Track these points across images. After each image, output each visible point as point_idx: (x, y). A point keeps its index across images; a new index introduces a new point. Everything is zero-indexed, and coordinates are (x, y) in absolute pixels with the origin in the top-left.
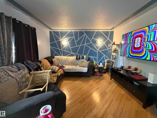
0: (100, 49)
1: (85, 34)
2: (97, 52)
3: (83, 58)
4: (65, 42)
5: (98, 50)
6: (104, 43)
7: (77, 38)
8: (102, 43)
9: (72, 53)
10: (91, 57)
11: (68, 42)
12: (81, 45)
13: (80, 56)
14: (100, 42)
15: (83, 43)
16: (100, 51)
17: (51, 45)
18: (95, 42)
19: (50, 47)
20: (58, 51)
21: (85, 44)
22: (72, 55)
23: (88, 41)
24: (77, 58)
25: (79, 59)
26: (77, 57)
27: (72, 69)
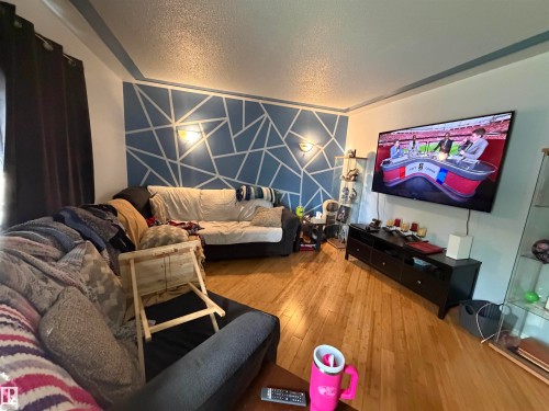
0: (310, 169)
1: (266, 115)
2: (301, 177)
3: (260, 195)
4: (192, 135)
5: (303, 170)
6: (322, 149)
7: (237, 126)
8: (315, 149)
9: (217, 176)
10: (284, 192)
11: (206, 137)
12: (250, 151)
13: (248, 187)
14: (310, 147)
15: (259, 144)
16: (309, 175)
17: (130, 140)
18: (295, 145)
19: (124, 148)
20: (160, 166)
21: (265, 149)
22: (218, 185)
23: (275, 140)
24: (239, 197)
25: (248, 198)
26: (239, 192)
27: (233, 235)
